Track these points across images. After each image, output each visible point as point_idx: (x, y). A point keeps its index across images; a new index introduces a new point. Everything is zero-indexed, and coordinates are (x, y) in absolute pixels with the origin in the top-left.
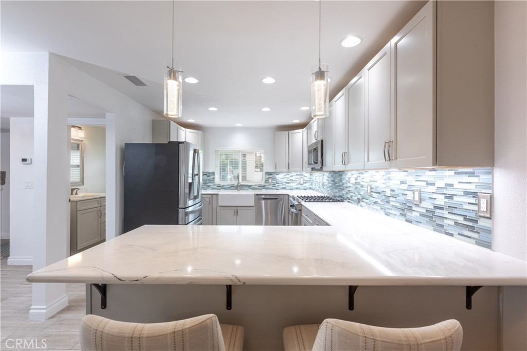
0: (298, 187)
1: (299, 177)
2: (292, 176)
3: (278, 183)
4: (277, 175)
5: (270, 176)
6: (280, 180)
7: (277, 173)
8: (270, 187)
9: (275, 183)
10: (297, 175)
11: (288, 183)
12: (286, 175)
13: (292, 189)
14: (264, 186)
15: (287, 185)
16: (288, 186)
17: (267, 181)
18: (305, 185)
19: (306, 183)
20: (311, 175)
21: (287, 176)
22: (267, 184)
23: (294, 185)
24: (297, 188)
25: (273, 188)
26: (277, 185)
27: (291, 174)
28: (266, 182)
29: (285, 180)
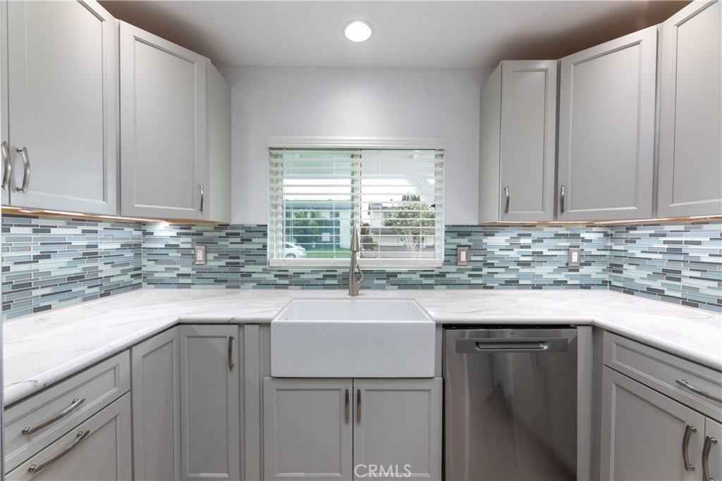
0: (561, 277)
1: (564, 243)
2: (540, 240)
3: (491, 265)
4: (486, 235)
5: (464, 241)
6: (498, 252)
7: (489, 229)
8: (464, 277)
9: (480, 265)
10: (558, 236)
11: (527, 264)
12: (520, 236)
13: (539, 287)
14: (442, 275)
15: (523, 270)
16: (526, 276)
17: (452, 256)
18: (584, 270)
19: (588, 264)
20: (606, 235)
21: (523, 241)
22: (453, 268)
23: (545, 271)
24: (558, 284)
25: (474, 281)
26: (485, 270)
27: (536, 234)
28: (447, 262)
29: (514, 254)
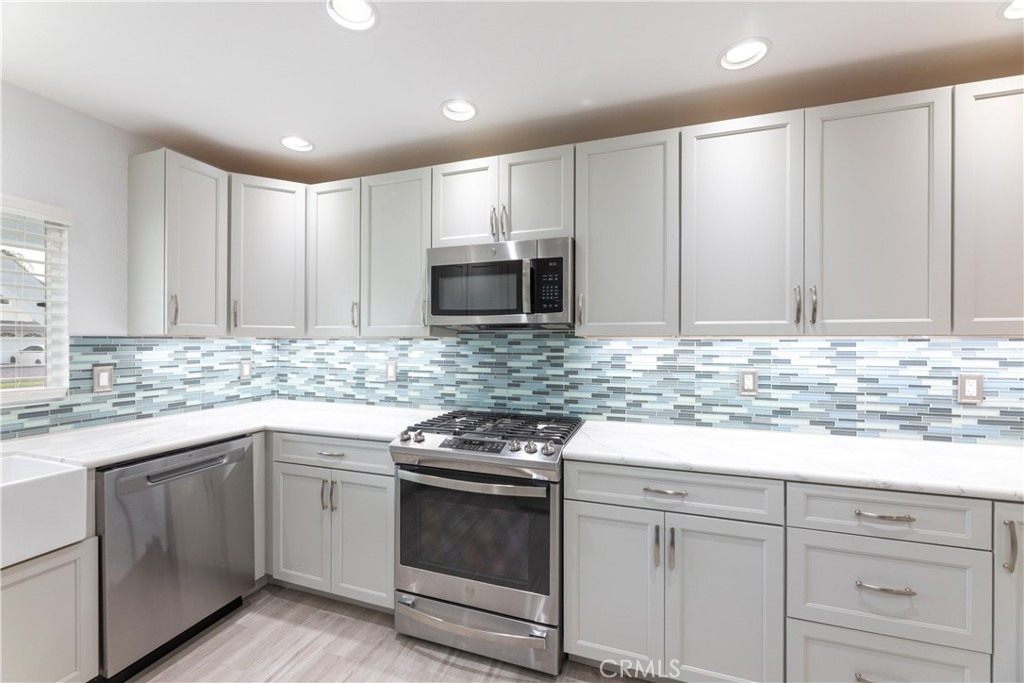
0: (233, 392)
1: (235, 356)
2: (210, 354)
3: (149, 387)
4: (140, 349)
5: (106, 358)
6: (157, 371)
7: (146, 342)
8: (106, 408)
9: (131, 389)
10: (229, 349)
11: (196, 382)
12: (187, 349)
13: (210, 406)
14: (67, 409)
15: (190, 389)
16: (195, 396)
17: (83, 380)
18: (256, 382)
19: (259, 376)
20: (274, 347)
21: (191, 355)
22: (87, 397)
23: (216, 388)
24: (230, 399)
25: (121, 411)
26: (140, 395)
27: (205, 347)
28: (74, 390)
29: (182, 371)
